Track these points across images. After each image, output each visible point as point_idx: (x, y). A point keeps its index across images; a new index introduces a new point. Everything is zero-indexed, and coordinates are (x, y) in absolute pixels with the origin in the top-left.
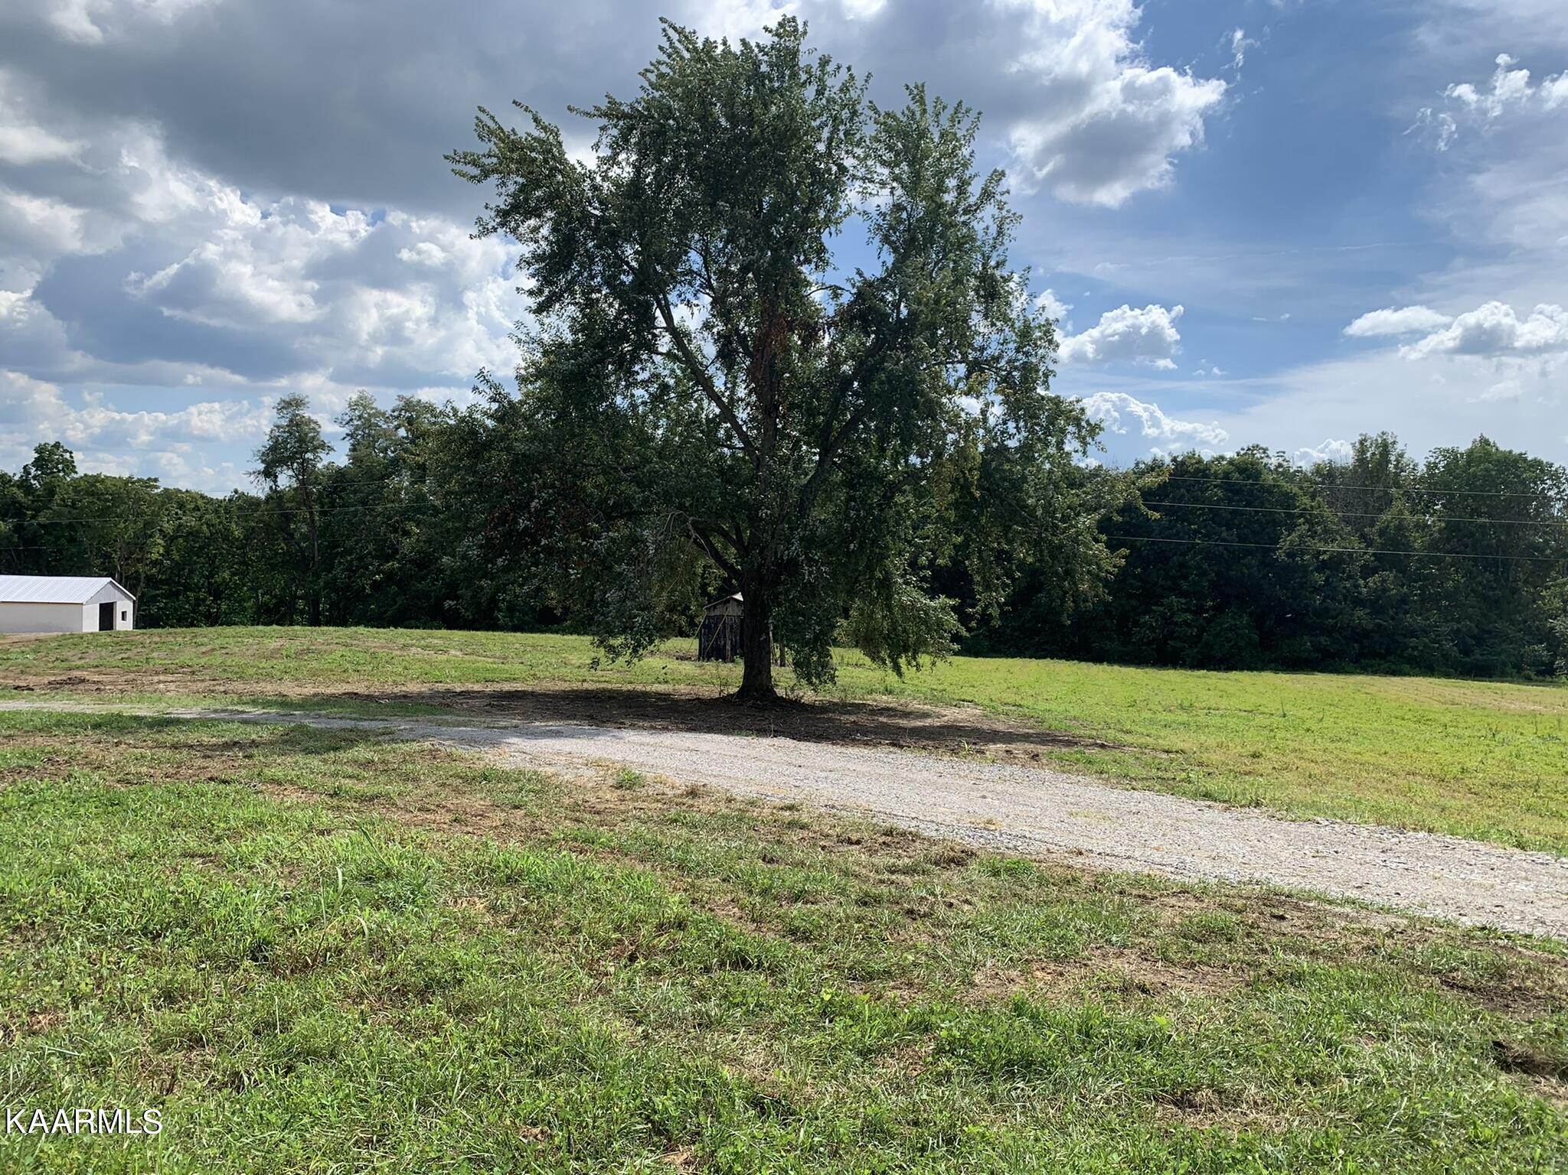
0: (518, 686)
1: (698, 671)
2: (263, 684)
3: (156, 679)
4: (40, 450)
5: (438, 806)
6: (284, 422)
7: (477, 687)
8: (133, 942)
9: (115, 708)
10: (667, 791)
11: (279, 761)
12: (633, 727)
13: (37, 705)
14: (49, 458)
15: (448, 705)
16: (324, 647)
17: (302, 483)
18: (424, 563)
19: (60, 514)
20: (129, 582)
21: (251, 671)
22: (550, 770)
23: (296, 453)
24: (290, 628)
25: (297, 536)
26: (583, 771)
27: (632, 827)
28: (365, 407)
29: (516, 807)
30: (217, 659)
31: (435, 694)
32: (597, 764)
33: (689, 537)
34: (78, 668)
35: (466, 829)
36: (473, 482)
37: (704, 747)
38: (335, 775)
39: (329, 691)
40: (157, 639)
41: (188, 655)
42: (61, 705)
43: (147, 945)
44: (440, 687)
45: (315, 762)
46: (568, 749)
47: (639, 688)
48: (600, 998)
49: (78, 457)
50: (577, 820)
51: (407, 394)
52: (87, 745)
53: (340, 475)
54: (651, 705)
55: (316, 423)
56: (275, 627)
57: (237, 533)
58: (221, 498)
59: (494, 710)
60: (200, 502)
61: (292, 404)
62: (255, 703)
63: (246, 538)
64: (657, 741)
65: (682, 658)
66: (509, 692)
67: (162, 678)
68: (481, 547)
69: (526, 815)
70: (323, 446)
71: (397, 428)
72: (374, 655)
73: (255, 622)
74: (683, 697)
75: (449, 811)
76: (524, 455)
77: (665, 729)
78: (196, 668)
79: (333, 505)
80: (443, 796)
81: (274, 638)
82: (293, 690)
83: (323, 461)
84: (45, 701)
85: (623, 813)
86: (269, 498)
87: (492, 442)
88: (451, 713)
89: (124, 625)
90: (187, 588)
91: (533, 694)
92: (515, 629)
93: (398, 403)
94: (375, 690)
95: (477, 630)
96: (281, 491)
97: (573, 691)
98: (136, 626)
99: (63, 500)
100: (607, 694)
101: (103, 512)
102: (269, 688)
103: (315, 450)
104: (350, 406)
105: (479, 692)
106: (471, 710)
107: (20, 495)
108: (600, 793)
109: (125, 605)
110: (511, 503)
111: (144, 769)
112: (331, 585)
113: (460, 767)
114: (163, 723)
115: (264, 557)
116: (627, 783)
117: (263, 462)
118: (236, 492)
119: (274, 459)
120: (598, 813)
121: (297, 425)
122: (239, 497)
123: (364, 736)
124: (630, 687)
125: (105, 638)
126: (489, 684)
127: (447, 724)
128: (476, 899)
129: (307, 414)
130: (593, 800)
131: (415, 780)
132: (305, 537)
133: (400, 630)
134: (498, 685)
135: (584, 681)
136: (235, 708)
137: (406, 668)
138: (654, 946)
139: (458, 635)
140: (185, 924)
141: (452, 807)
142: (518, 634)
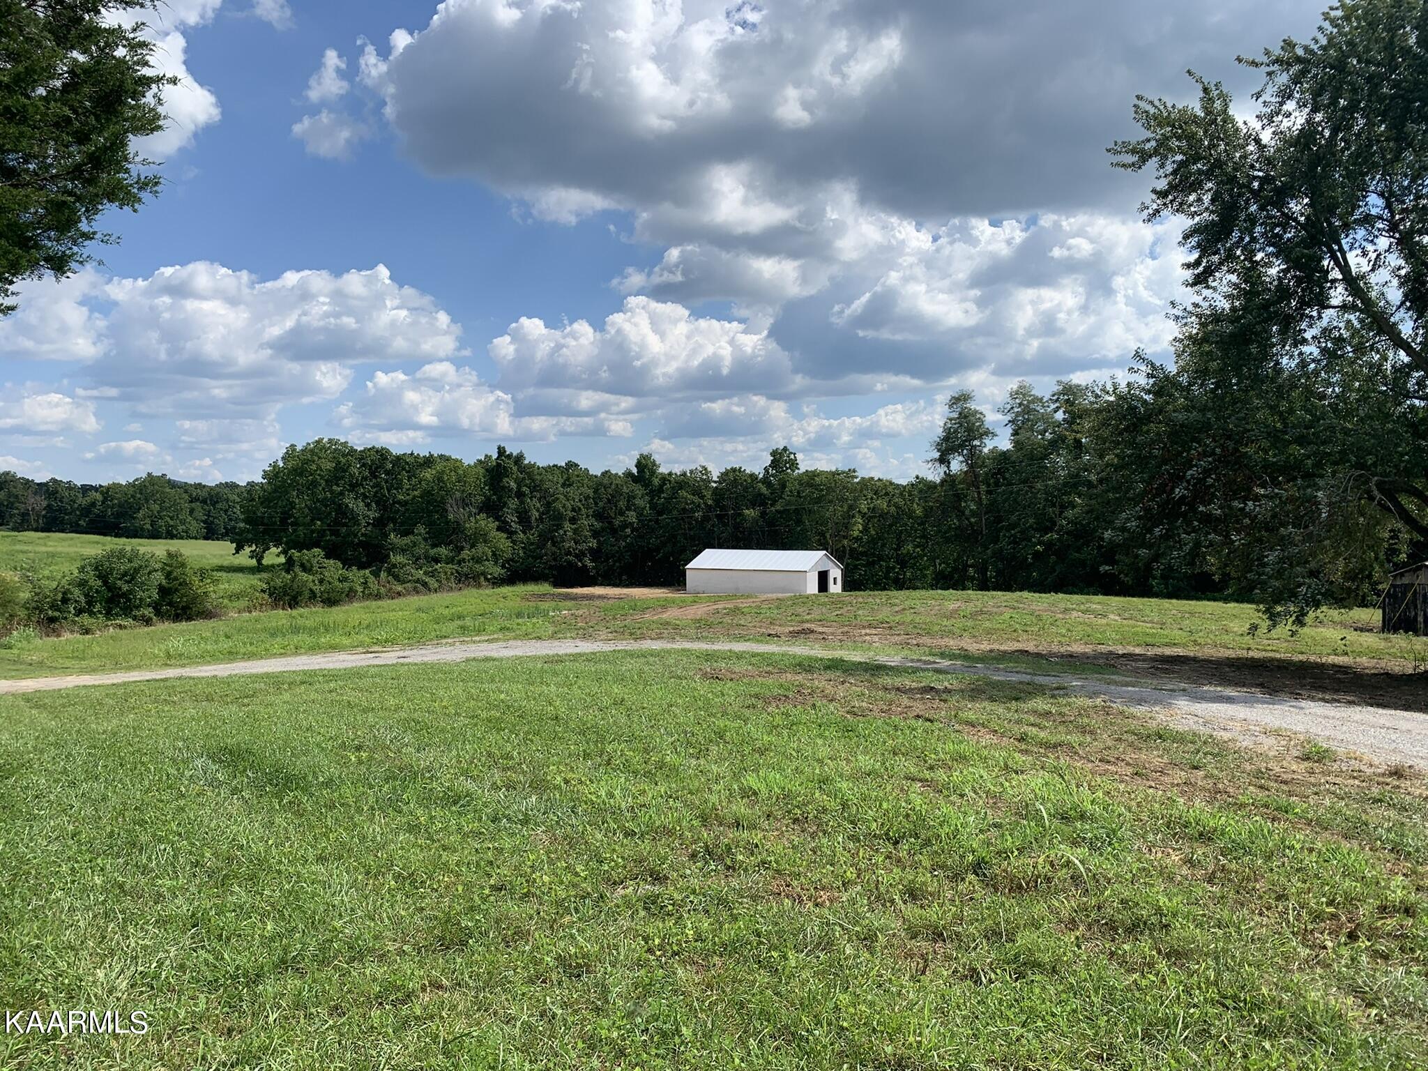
0: (1180, 651)
1: (1383, 644)
2: (947, 640)
3: (863, 632)
4: (774, 453)
5: (1118, 759)
6: (955, 415)
7: (1138, 651)
8: (879, 844)
9: (838, 654)
10: (1363, 768)
11: (969, 706)
12: (1313, 699)
13: (784, 649)
14: (781, 460)
15: (1114, 666)
16: (995, 610)
17: (971, 466)
18: (1082, 534)
19: (789, 503)
20: (838, 555)
21: (936, 628)
22: (1226, 736)
23: (966, 441)
24: (964, 592)
25: (967, 512)
26: (1262, 738)
27: (1327, 802)
28: (1024, 395)
29: (1196, 768)
30: (908, 617)
31: (1098, 656)
32: (1277, 733)
33: (1371, 498)
34: (807, 621)
35: (1148, 783)
36: (1133, 454)
37: (1403, 725)
38: (1019, 722)
39: (1002, 648)
40: (861, 600)
41: (884, 613)
42: (801, 650)
43: (891, 848)
44: (1103, 649)
45: (1000, 710)
46: (1242, 716)
47: (1312, 658)
48: (1319, 970)
49: (800, 457)
50: (1261, 787)
51: (1065, 379)
52: (820, 681)
53: (1002, 458)
54: (1329, 677)
55: (981, 413)
56: (951, 591)
57: (919, 512)
58: (905, 483)
59: (1158, 673)
60: (890, 489)
61: (960, 399)
62: (942, 655)
63: (926, 516)
64: (1343, 714)
65: (1362, 630)
66: (1169, 657)
67: (868, 631)
68: (1139, 518)
69: (1206, 776)
70: (987, 433)
71: (1056, 410)
72: (1039, 618)
73: (933, 586)
74: (1367, 671)
75: (1128, 764)
76: (1182, 426)
77: (1350, 703)
78: (892, 624)
79: (997, 484)
80: (1121, 750)
81: (952, 600)
82: (973, 647)
83: (989, 445)
84: (789, 646)
85: (1314, 785)
86: (943, 482)
87: (1150, 416)
88: (1117, 674)
89: (835, 588)
90: (881, 558)
91: (1195, 659)
92: (1170, 596)
93: (1057, 387)
94: (1043, 649)
95: (1133, 596)
96: (955, 475)
97: (1239, 659)
98: (844, 589)
99: (791, 492)
100: (1276, 663)
101: (819, 500)
102: (952, 643)
103: (981, 437)
104: (1011, 395)
105: (1141, 655)
106: (1136, 671)
107: (764, 490)
108: (1285, 763)
109: (836, 573)
110: (1168, 473)
111: (864, 704)
112: (998, 555)
113: (1134, 725)
114: (876, 669)
115: (940, 531)
116: (1315, 756)
117: (938, 451)
118: (917, 477)
119: (947, 446)
120: (1285, 782)
121: (966, 417)
122: (920, 482)
123: (1039, 690)
124: (1301, 657)
125: (823, 598)
126: (1150, 648)
127: (1116, 683)
128: (1171, 851)
129: (973, 406)
130: (1277, 769)
131: (1091, 733)
132: (973, 513)
133: (1061, 595)
134: (1160, 650)
135: (1249, 649)
136: (928, 658)
137: (1069, 630)
138: (1377, 928)
139: (1116, 601)
140: (917, 836)
141: (1131, 762)
142: (1174, 601)
